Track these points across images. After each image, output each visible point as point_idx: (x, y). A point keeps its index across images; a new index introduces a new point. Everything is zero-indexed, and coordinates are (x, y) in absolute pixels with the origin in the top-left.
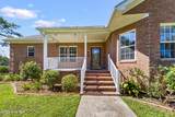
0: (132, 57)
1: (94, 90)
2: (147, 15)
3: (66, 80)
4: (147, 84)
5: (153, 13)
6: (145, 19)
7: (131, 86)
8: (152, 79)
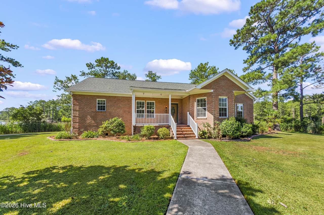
0: (205, 115)
1: (183, 137)
2: (212, 91)
3: (161, 131)
4: (212, 131)
5: (216, 90)
6: (211, 93)
7: (204, 133)
8: (214, 129)
